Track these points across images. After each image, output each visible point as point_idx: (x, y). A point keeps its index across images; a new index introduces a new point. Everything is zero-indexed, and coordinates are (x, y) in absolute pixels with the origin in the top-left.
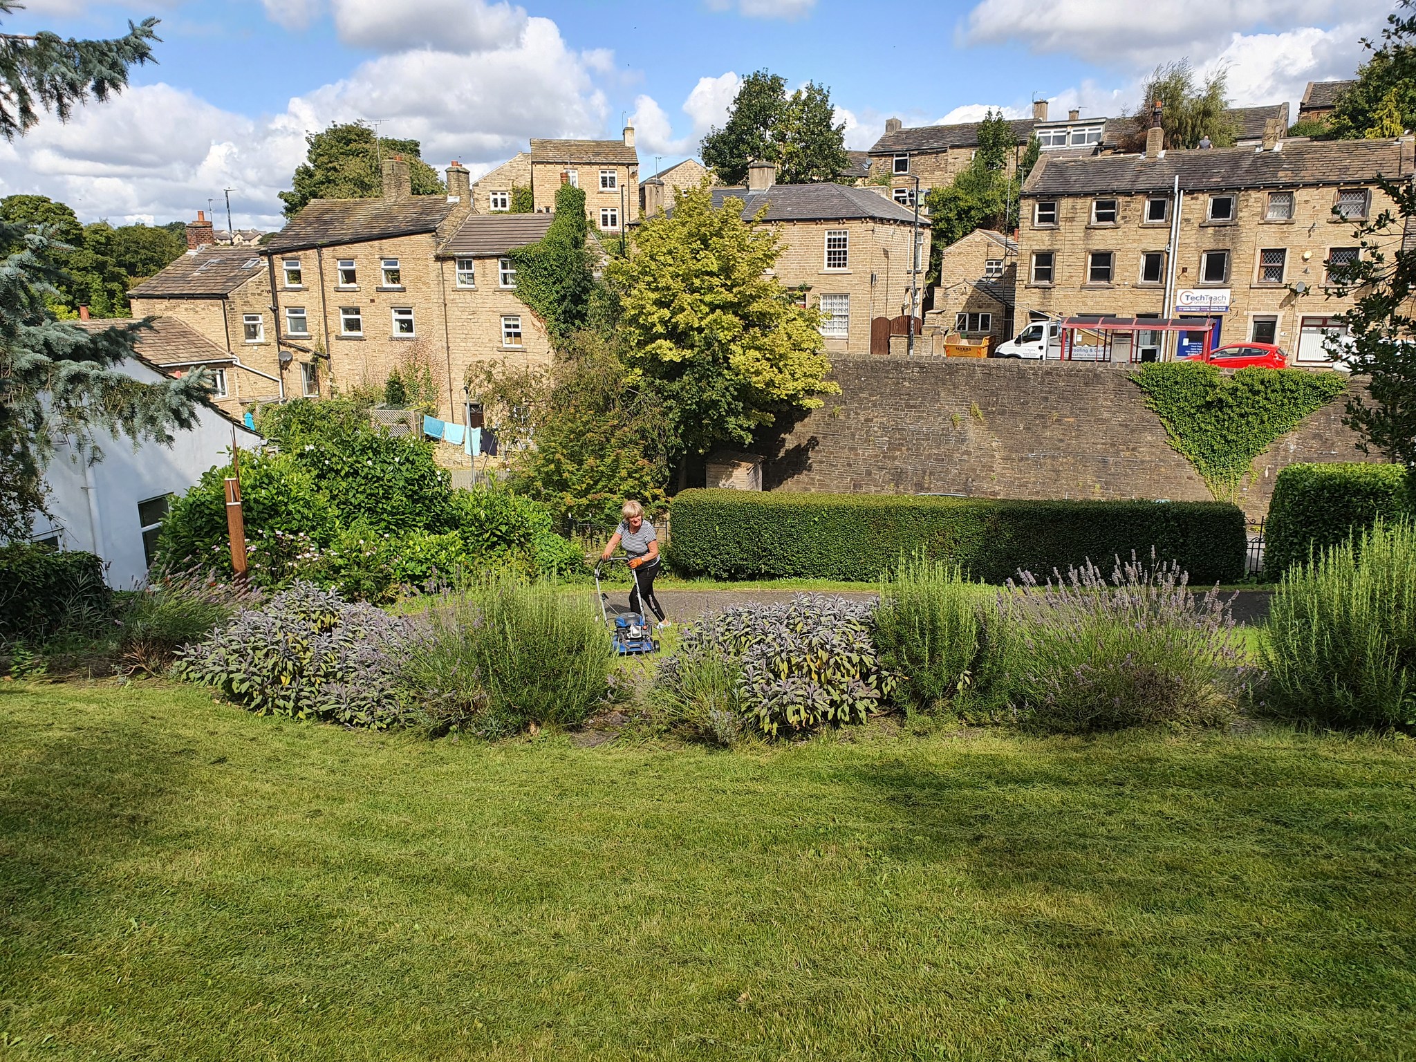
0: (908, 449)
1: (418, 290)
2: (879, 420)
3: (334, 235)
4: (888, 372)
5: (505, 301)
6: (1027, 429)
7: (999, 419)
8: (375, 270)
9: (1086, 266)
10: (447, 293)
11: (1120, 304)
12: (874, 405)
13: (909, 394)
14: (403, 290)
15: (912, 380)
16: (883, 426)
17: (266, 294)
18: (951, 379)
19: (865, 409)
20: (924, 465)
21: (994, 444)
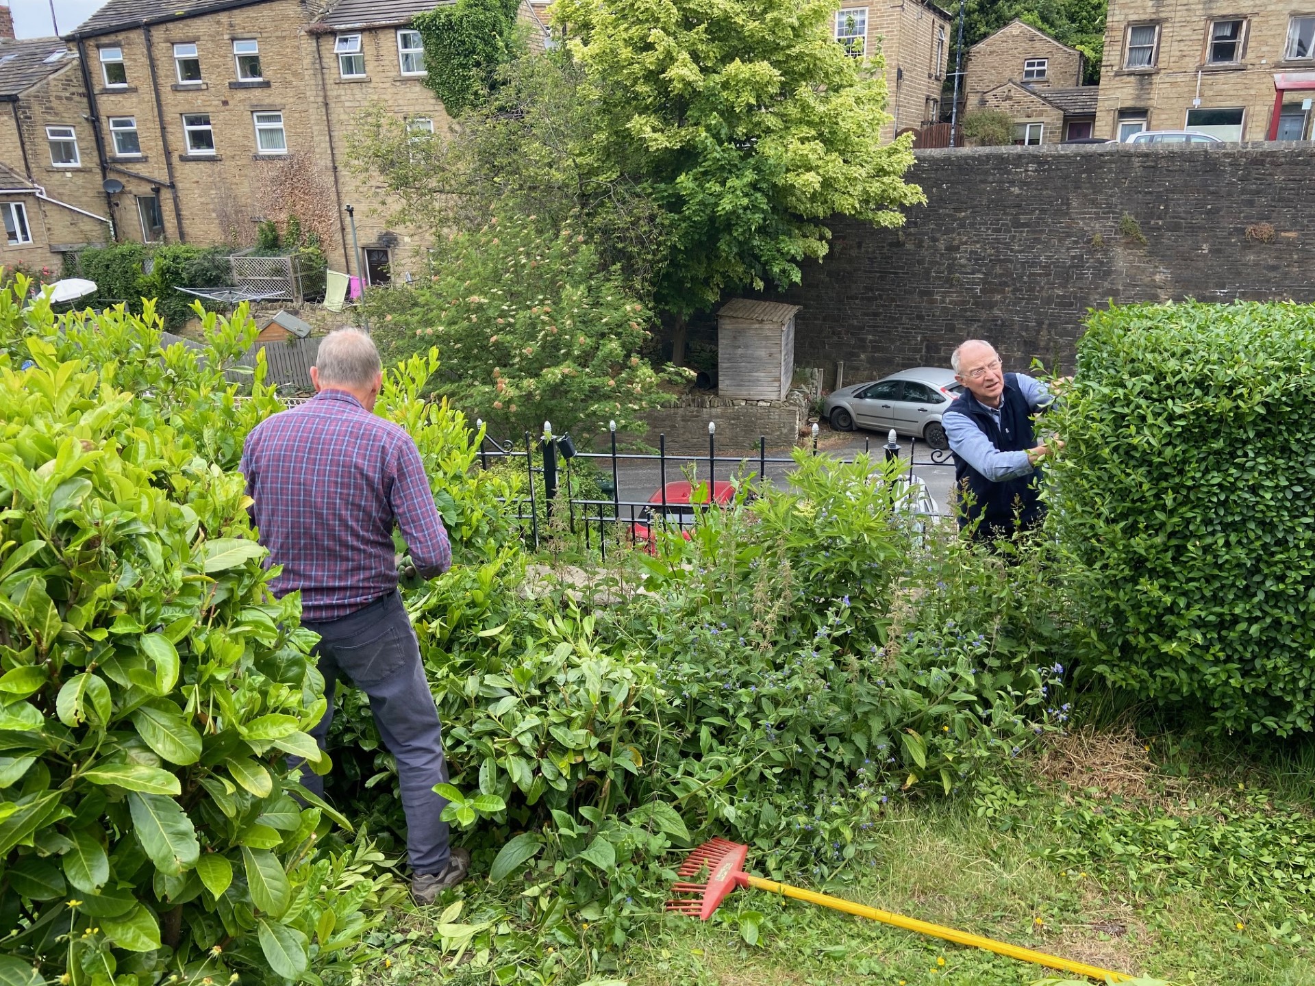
0: (1015, 290)
1: (286, 84)
2: (969, 248)
3: (167, 10)
4: (987, 172)
5: (410, 96)
6: (1215, 251)
7: (1168, 238)
8: (225, 56)
9: (1205, 40)
10: (328, 87)
11: (1253, 92)
12: (962, 225)
13: (1019, 206)
14: (267, 85)
15: (1023, 184)
16: (975, 257)
17: (77, 98)
18: (1089, 177)
19: (947, 232)
20: (1039, 314)
21: (1158, 277)
